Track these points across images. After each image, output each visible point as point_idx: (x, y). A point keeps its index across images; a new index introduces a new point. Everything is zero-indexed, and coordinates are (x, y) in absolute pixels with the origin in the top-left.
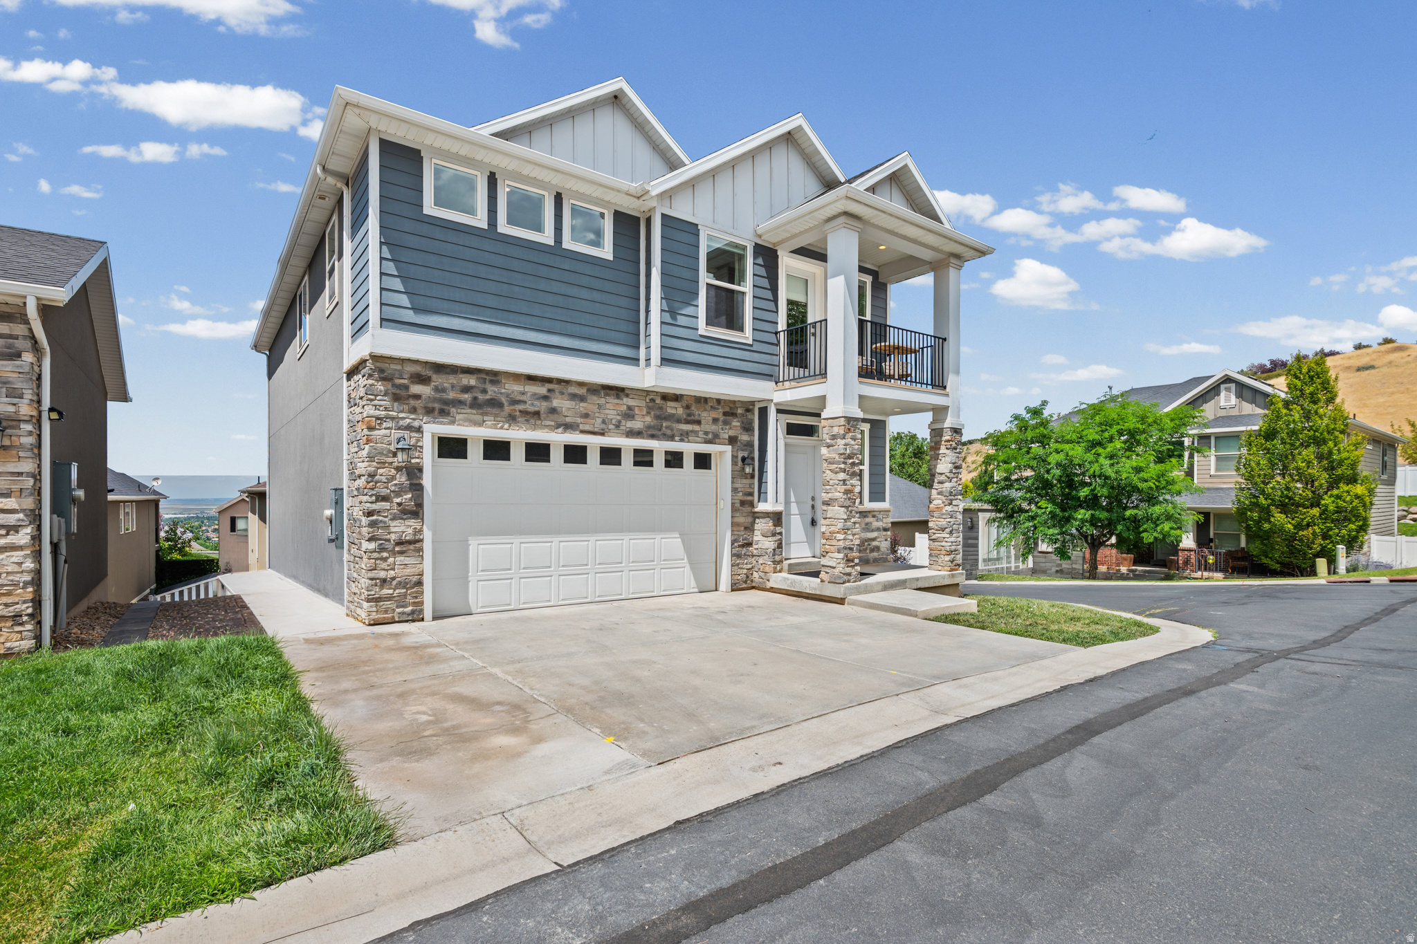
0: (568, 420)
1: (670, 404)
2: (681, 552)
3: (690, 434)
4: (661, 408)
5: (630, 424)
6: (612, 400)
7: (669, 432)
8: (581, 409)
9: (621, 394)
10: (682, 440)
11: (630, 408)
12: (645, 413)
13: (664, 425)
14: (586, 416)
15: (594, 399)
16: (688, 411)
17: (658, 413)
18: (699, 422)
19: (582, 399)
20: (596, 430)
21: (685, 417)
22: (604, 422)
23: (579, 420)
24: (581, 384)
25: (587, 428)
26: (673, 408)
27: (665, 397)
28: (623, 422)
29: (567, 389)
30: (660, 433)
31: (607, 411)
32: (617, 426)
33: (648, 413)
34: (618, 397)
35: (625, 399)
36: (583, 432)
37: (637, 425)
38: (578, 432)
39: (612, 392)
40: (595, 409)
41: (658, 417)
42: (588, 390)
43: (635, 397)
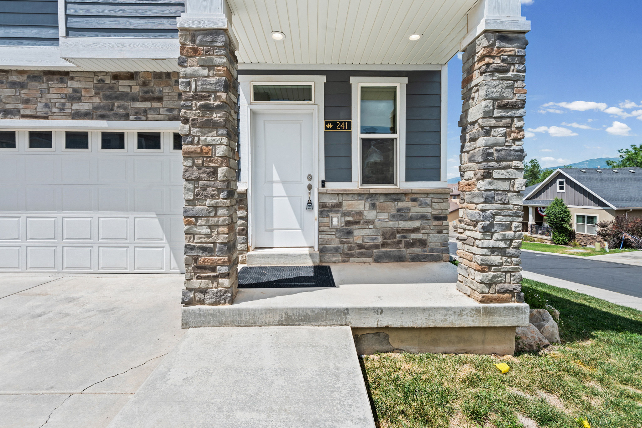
0: (8, 106)
1: (121, 82)
2: (158, 231)
3: (148, 112)
4: (112, 88)
5: (76, 107)
6: (55, 84)
7: (121, 111)
8: (23, 95)
9: (65, 78)
10: (138, 119)
11: (76, 91)
12: (93, 94)
13: (116, 104)
14: (27, 101)
15: (35, 84)
16: (145, 88)
17: (108, 93)
18: (160, 99)
19: (22, 86)
20: (38, 114)
21: (141, 94)
22: (46, 106)
23: (21, 106)
24: (21, 72)
25: (28, 112)
26: (123, 86)
27: (116, 76)
28: (68, 105)
29: (8, 78)
30: (111, 113)
31: (49, 96)
32: (62, 109)
33: (97, 94)
34: (62, 81)
35: (69, 83)
36: (24, 116)
37: (84, 106)
38: (18, 117)
39: (55, 77)
40: (38, 94)
41: (107, 97)
42: (28, 77)
43: (81, 79)
